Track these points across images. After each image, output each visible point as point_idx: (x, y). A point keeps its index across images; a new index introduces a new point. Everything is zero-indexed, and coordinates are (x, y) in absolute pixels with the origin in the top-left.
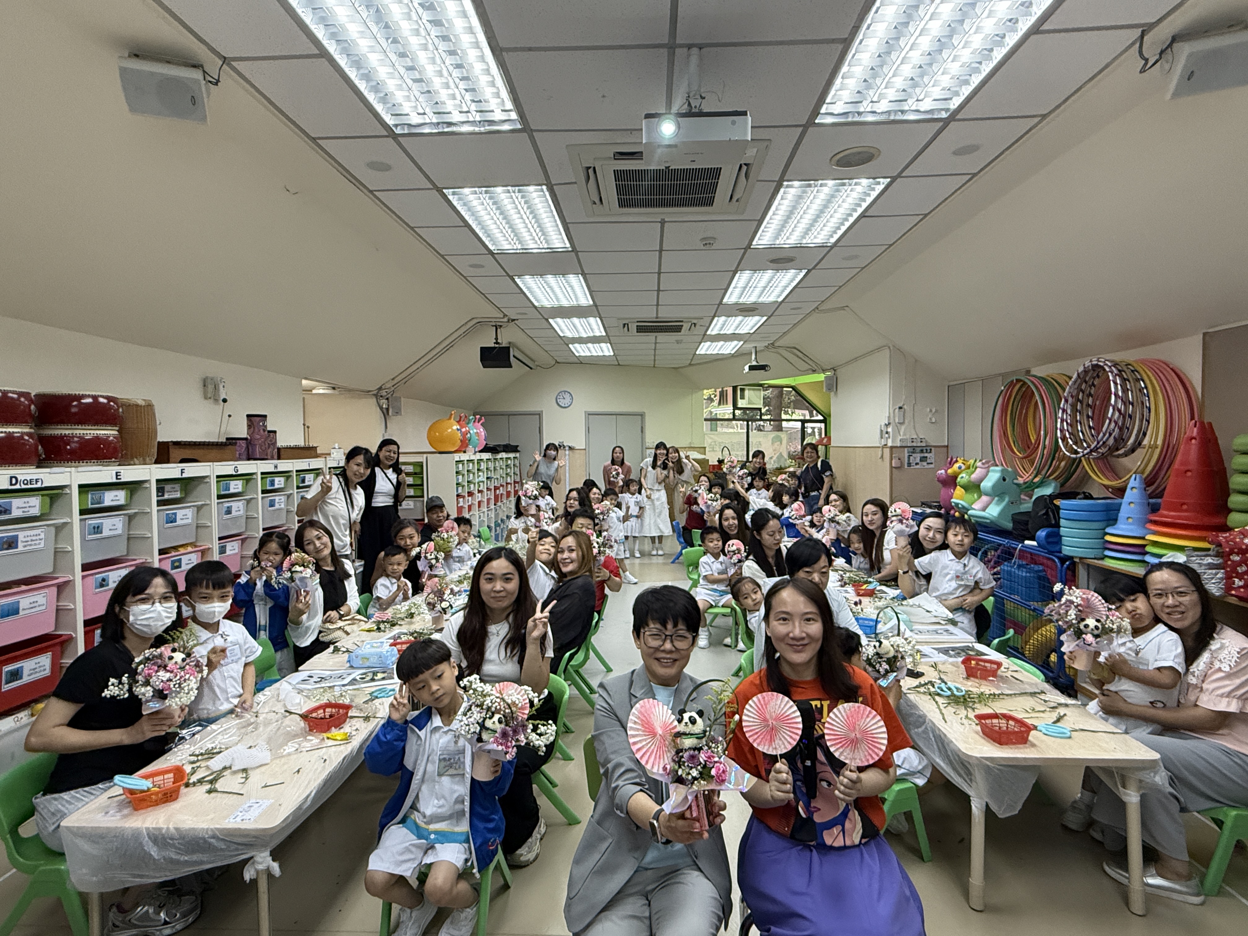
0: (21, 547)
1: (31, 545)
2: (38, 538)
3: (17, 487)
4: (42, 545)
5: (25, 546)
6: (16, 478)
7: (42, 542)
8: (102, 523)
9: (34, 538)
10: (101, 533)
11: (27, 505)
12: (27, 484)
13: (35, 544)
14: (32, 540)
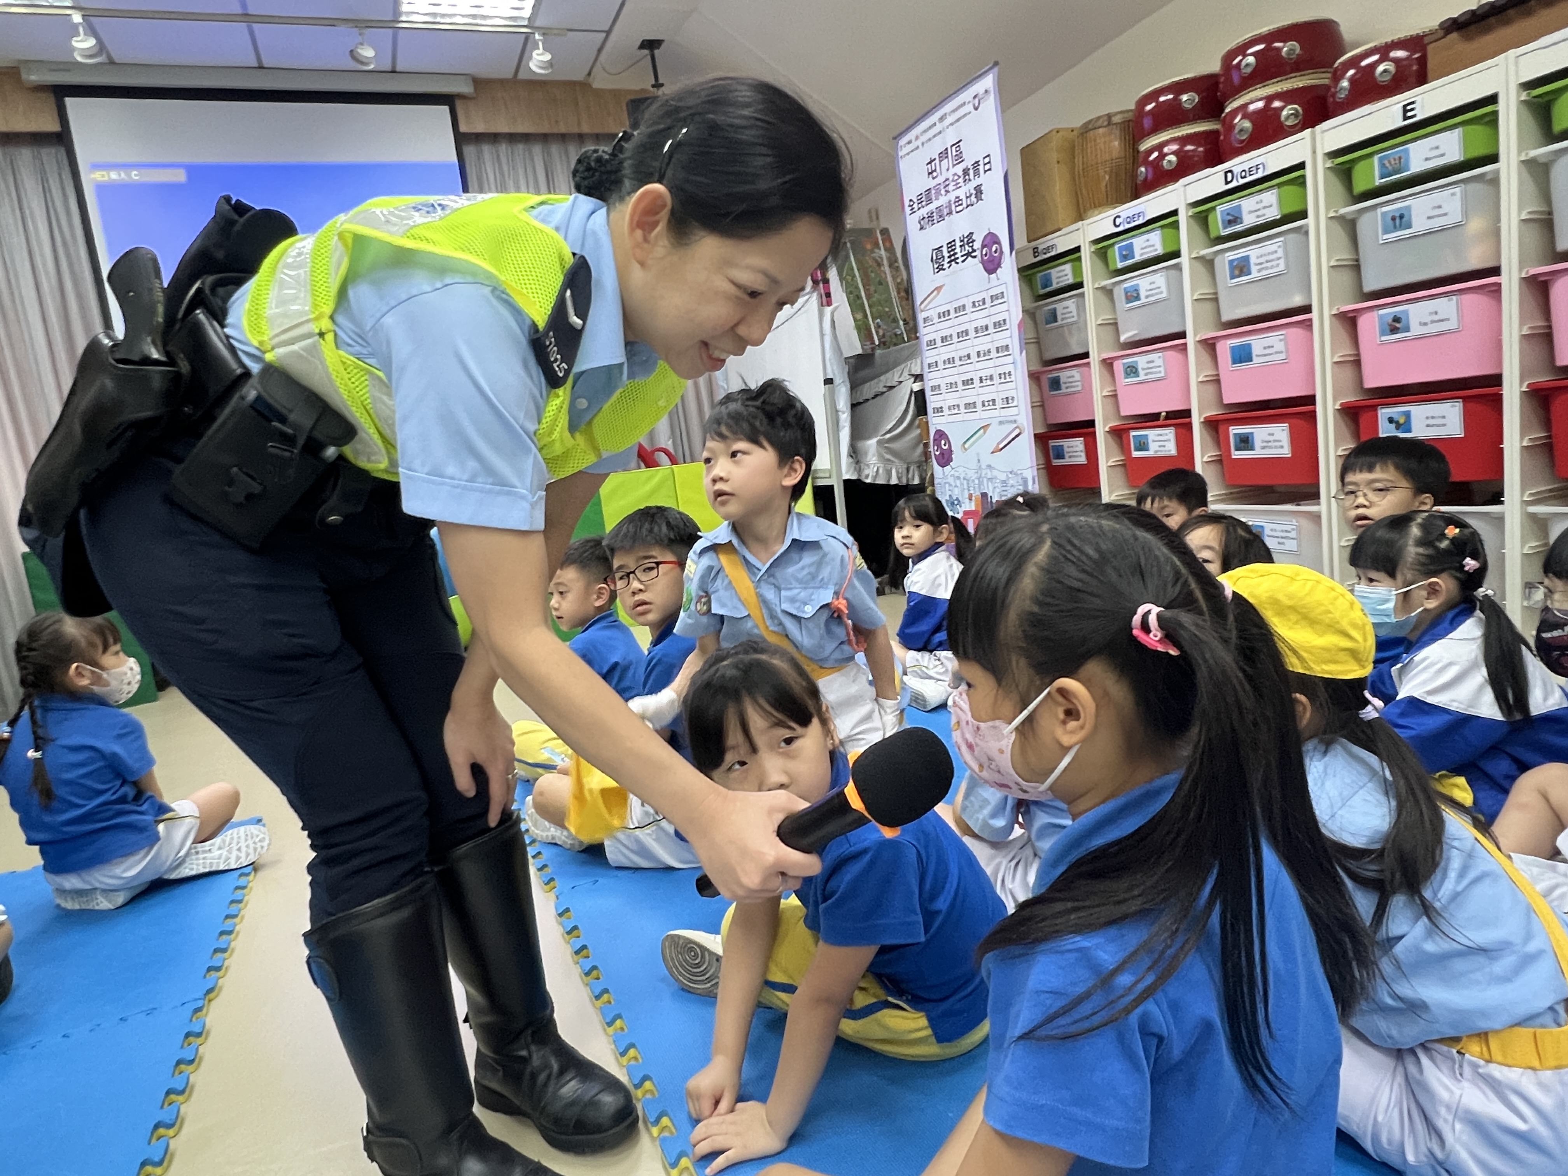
0: (1254, 272)
1: (1266, 269)
2: (1274, 256)
3: (1234, 184)
4: (1282, 267)
5: (1258, 271)
6: (1231, 171)
8: (1408, 208)
9: (1270, 257)
10: (1409, 226)
11: (1261, 206)
12: (1245, 177)
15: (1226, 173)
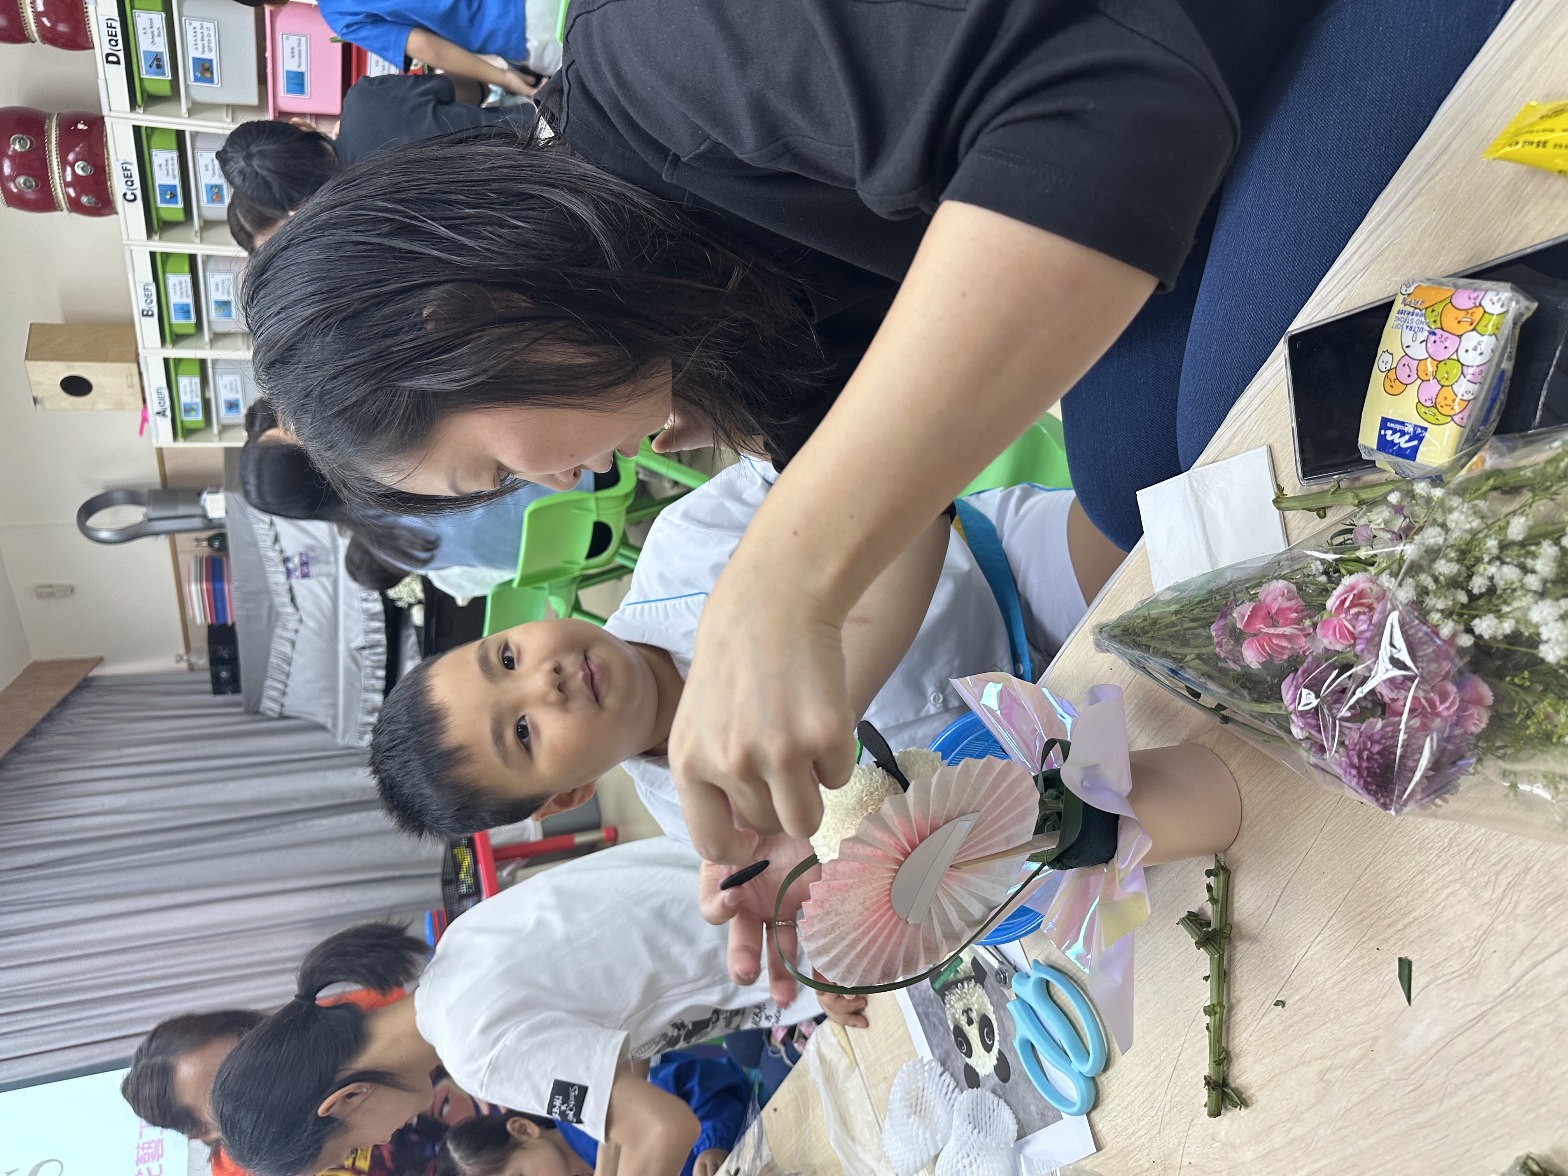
0: (212, 56)
1: (209, 41)
2: (199, 31)
3: (121, 55)
4: (211, 26)
5: (210, 50)
6: (108, 55)
7: (206, 25)
9: (199, 36)
11: (149, 31)
12: (117, 41)
13: (209, 35)
14: (202, 40)
15: (108, 62)
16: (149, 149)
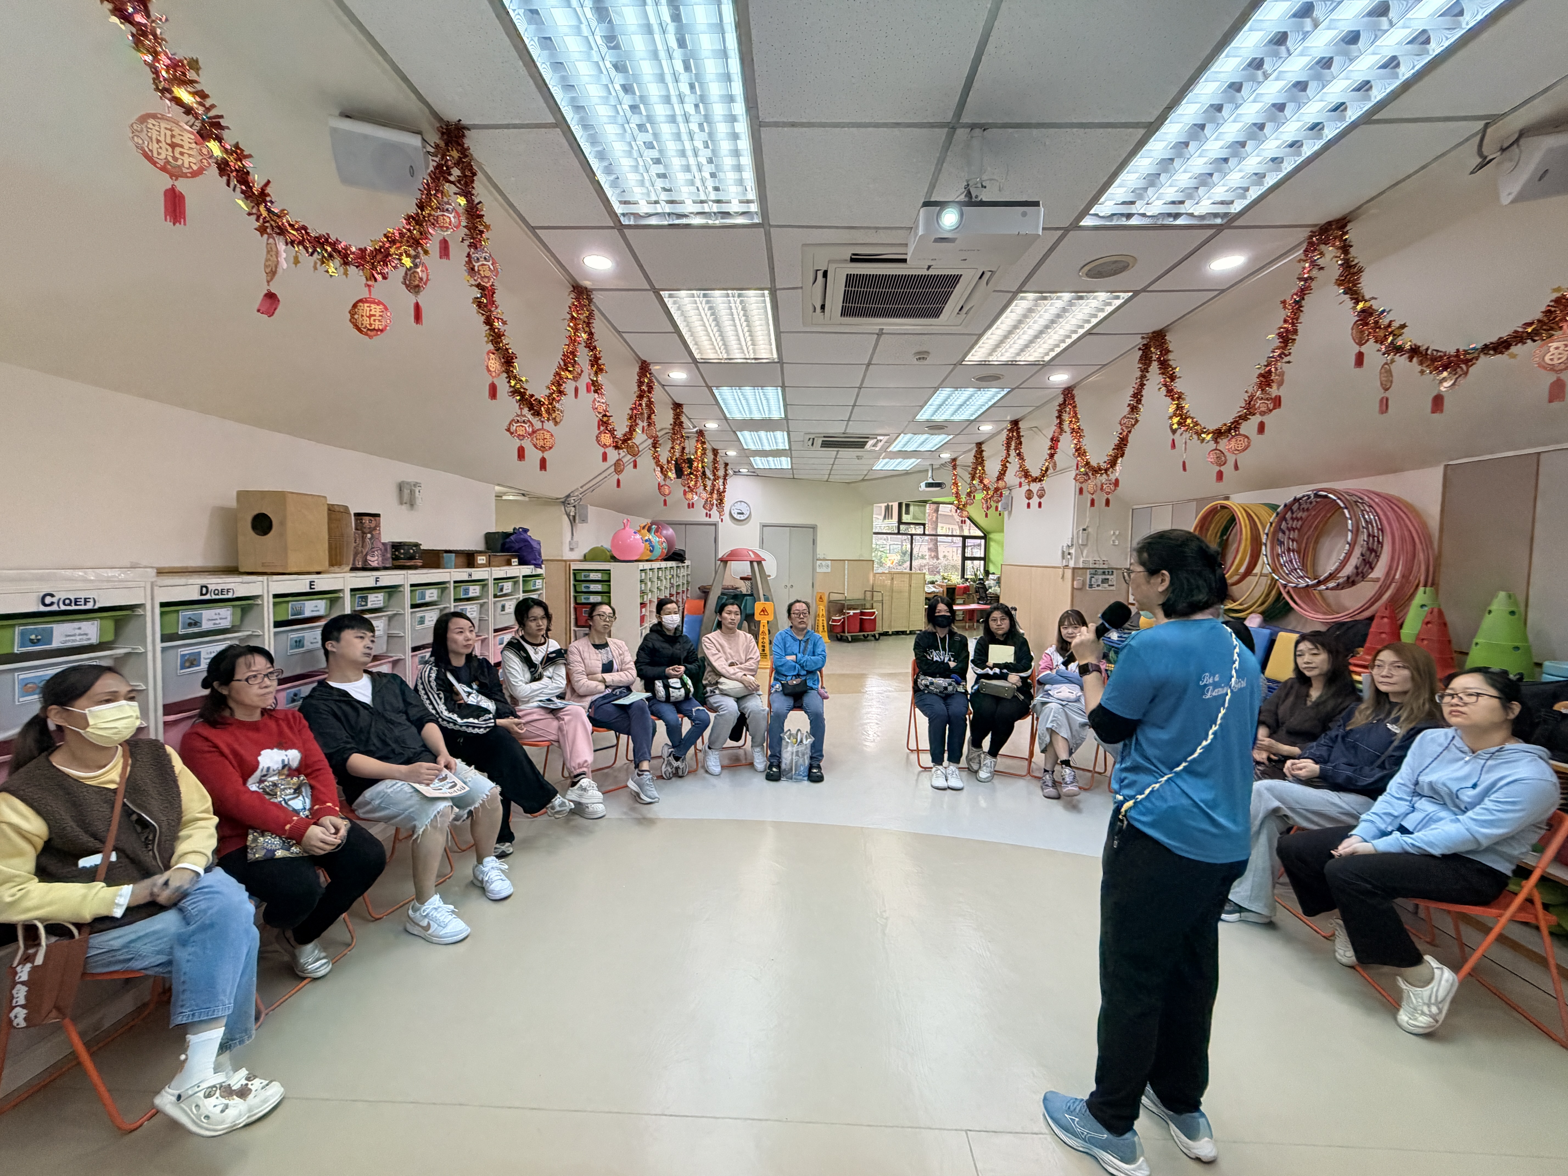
6: (206, 587)
11: (217, 617)
12: (218, 594)
15: (202, 587)
16: (101, 618)
